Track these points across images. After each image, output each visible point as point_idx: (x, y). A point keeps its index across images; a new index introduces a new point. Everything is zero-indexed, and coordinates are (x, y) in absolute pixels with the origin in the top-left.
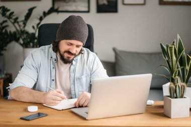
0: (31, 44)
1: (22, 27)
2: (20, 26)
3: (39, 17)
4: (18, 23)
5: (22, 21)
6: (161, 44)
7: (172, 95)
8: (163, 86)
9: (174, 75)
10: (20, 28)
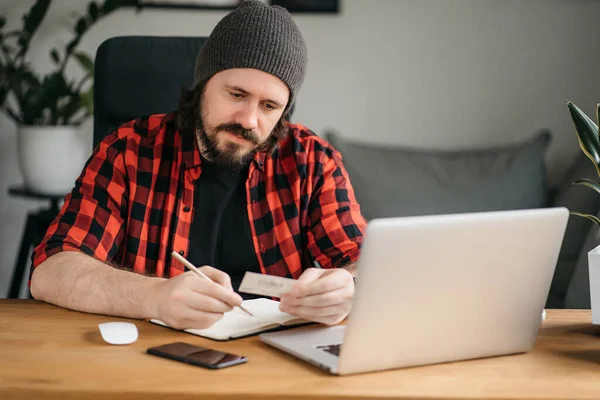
0: (47, 112)
1: (12, 56)
2: (6, 50)
3: (74, 22)
5: (15, 33)
10: (7, 57)
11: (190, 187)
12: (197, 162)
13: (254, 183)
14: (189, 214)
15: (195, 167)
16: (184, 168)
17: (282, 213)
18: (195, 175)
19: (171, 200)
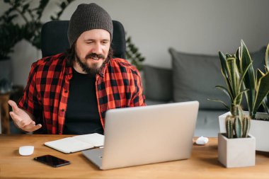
1: (35, 18)
4: (30, 11)
6: (219, 53)
8: (220, 117)
11: (67, 82)
13: (99, 83)
14: (67, 94)
15: (70, 74)
16: (65, 74)
17: (113, 96)
18: (69, 77)
19: (58, 88)
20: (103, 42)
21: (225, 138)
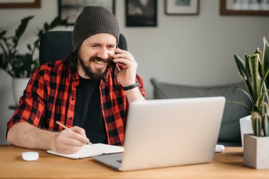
0: (26, 72)
1: (11, 48)
2: (8, 45)
3: (38, 32)
4: (5, 40)
6: (235, 56)
7: (258, 131)
8: (241, 120)
9: (258, 102)
10: (8, 48)
11: (74, 89)
12: (77, 78)
13: (103, 87)
14: (74, 101)
15: (76, 80)
16: (71, 81)
17: (116, 101)
18: (76, 84)
19: (66, 95)
20: (110, 46)
21: (254, 137)
